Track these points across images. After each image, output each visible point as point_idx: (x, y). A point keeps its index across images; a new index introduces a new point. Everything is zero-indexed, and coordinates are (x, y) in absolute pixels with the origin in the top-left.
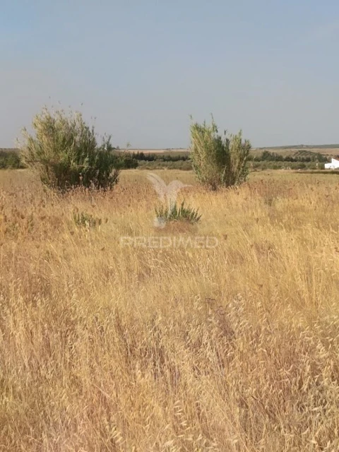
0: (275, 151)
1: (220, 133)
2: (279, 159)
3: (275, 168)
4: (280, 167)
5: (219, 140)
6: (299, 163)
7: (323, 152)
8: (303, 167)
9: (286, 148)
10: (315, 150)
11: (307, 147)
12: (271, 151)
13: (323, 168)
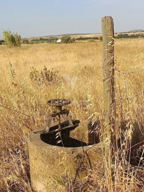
0: (44, 38)
1: (12, 33)
2: (45, 40)
3: (43, 43)
4: (44, 42)
5: (12, 35)
6: (49, 41)
7: (57, 37)
8: (50, 42)
9: (47, 36)
10: (55, 37)
11: (53, 36)
12: (43, 38)
13: (56, 42)
